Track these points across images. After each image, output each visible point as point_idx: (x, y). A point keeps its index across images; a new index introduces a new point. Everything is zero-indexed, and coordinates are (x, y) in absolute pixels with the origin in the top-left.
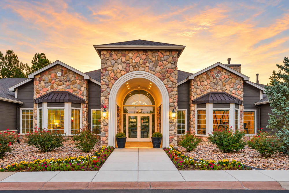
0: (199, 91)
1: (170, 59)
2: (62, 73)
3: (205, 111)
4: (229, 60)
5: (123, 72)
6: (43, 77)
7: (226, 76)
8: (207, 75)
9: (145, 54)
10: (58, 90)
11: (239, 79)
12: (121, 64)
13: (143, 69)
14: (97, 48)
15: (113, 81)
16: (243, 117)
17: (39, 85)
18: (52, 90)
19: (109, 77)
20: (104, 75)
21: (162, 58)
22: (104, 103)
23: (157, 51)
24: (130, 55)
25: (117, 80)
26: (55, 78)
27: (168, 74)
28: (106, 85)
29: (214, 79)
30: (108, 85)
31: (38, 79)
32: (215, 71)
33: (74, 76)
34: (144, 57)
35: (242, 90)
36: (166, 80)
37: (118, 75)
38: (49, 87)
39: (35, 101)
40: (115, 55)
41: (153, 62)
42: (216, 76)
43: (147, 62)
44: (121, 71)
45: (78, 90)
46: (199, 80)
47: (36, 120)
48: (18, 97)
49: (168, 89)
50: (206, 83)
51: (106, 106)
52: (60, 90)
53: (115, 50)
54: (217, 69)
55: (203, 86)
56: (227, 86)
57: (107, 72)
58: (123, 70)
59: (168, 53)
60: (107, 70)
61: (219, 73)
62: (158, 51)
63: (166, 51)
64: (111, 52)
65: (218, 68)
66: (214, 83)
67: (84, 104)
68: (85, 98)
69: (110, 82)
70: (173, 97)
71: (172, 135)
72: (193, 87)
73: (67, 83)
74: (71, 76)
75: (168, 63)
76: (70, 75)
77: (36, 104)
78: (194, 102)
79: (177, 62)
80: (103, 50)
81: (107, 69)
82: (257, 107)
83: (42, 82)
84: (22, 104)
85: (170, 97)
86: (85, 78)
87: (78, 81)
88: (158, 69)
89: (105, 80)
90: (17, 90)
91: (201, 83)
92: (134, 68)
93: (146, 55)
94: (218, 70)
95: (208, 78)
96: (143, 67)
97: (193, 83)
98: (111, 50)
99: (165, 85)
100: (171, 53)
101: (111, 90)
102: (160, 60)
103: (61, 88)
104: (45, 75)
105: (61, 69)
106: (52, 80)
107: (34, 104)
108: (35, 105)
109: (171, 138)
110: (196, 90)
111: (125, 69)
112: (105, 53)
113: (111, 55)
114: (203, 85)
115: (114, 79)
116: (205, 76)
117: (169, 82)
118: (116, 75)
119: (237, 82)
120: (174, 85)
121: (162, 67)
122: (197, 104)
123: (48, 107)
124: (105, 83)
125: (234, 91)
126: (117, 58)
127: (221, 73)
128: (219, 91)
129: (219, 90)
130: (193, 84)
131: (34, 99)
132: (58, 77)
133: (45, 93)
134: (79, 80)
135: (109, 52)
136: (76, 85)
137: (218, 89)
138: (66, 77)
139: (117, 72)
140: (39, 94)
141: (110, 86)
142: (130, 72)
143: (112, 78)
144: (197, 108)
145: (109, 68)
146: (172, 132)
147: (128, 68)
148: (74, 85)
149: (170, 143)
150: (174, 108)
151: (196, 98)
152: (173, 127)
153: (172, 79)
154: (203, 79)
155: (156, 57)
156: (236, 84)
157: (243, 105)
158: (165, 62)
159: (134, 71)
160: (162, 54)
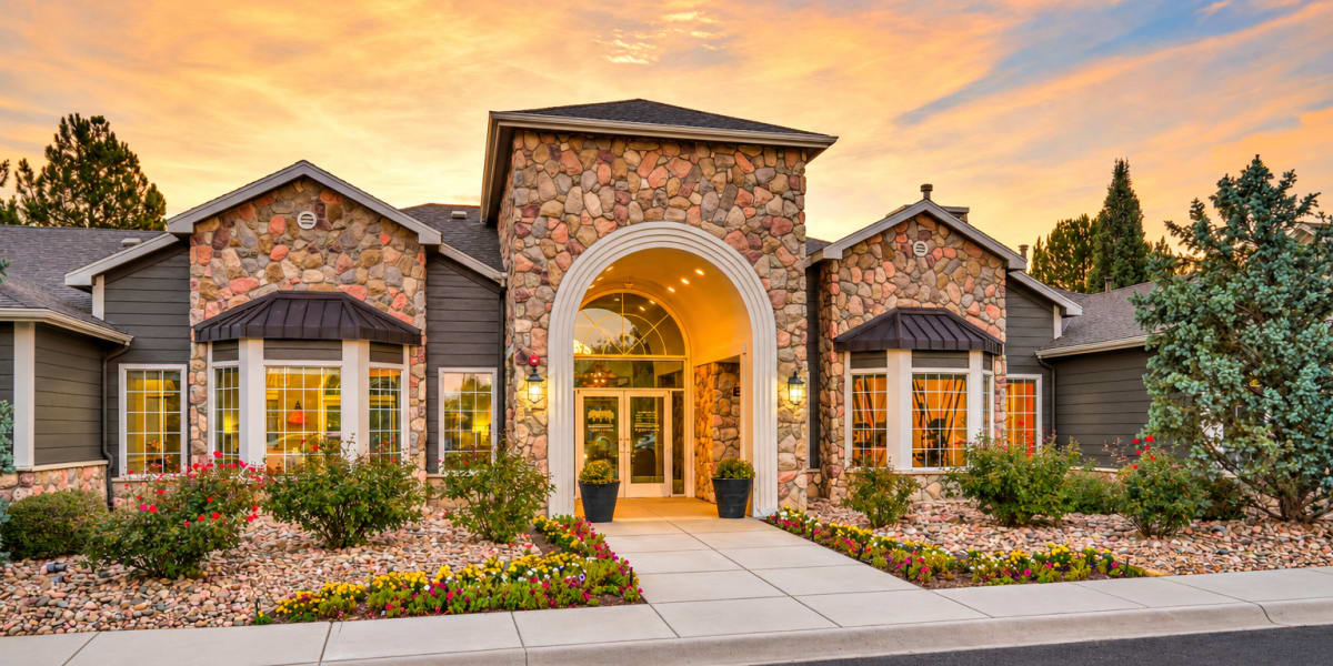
0: (855, 305)
1: (780, 182)
2: (321, 215)
3: (882, 377)
4: (927, 189)
5: (603, 225)
6: (234, 232)
7: (950, 252)
8: (885, 245)
9: (686, 156)
10: (301, 287)
11: (992, 262)
12: (596, 192)
13: (681, 214)
14: (502, 120)
15: (564, 258)
16: (1004, 402)
17: (216, 262)
18: (274, 287)
19: (551, 242)
20: (529, 233)
21: (752, 178)
22: (530, 347)
23: (731, 148)
24: (631, 157)
25: (579, 254)
26: (287, 237)
27: (774, 239)
28: (538, 272)
29: (907, 257)
30: (546, 273)
31: (208, 238)
32: (913, 231)
33: (371, 228)
34: (684, 168)
35: (1002, 302)
36: (765, 259)
37: (586, 235)
38: (261, 273)
39: (199, 333)
40: (572, 153)
41: (715, 189)
42: (915, 250)
43: (696, 188)
44: (594, 218)
45: (392, 290)
46: (857, 264)
47: (201, 417)
48: (105, 313)
49: (772, 292)
50: (881, 275)
51: (538, 357)
52: (311, 287)
53: (572, 136)
54: (918, 224)
55: (870, 285)
56: (951, 286)
57: (539, 220)
58: (603, 216)
59: (772, 160)
60: (541, 213)
61: (926, 240)
62: (733, 147)
63: (764, 149)
64: (558, 143)
65: (923, 220)
66: (909, 274)
67: (415, 349)
68: (419, 323)
69: (552, 262)
70: (791, 327)
71: (789, 467)
72: (835, 288)
73: (343, 258)
74: (357, 228)
75: (771, 196)
76: (355, 224)
77: (201, 347)
78: (841, 345)
79: (803, 194)
80: (523, 132)
81: (538, 210)
82: (1043, 366)
83: (229, 252)
84: (128, 344)
85: (779, 326)
86: (422, 240)
87: (390, 254)
88: (736, 215)
89: (535, 252)
90: (101, 283)
91: (863, 274)
92: (644, 210)
93: (689, 160)
94: (920, 228)
95: (889, 257)
96: (680, 207)
97: (838, 273)
98: (557, 135)
99: (761, 278)
100: (784, 158)
101: (555, 292)
102: (743, 185)
103: (317, 279)
104: (239, 222)
105: (314, 198)
106: (276, 244)
107: (193, 345)
108: (196, 350)
109: (786, 480)
110: (848, 301)
111: (612, 210)
112: (532, 143)
113: (555, 154)
114: (872, 282)
115: (568, 250)
116: (878, 249)
117: (776, 267)
118: (576, 232)
119: (986, 272)
120: (794, 279)
121: (751, 211)
122: (852, 353)
123: (266, 357)
124: (531, 264)
125: (974, 308)
126: (580, 168)
127: (934, 240)
128: (925, 305)
129: (927, 302)
130: (835, 277)
131: (193, 322)
132: (301, 233)
133: (243, 299)
134: (394, 247)
135: (549, 140)
136: (379, 270)
137: (922, 299)
138: (338, 232)
139: (581, 224)
140: (215, 304)
141: (551, 279)
142: (632, 223)
143: (560, 247)
144: (852, 367)
145: (549, 207)
146: (788, 458)
147: (624, 208)
148: (372, 269)
149: (780, 498)
150: (793, 366)
151: (846, 329)
152: (791, 437)
153: (787, 258)
154: (872, 259)
155: (729, 171)
156: (985, 282)
157: (1004, 357)
158: (760, 192)
159: (645, 220)
160: (750, 159)
